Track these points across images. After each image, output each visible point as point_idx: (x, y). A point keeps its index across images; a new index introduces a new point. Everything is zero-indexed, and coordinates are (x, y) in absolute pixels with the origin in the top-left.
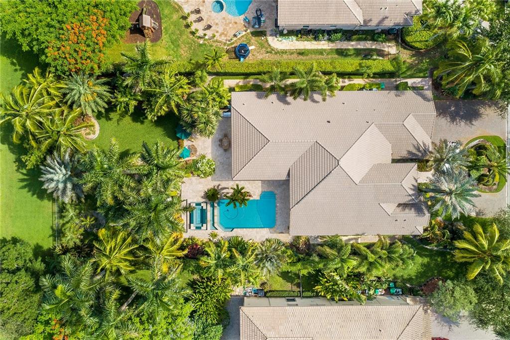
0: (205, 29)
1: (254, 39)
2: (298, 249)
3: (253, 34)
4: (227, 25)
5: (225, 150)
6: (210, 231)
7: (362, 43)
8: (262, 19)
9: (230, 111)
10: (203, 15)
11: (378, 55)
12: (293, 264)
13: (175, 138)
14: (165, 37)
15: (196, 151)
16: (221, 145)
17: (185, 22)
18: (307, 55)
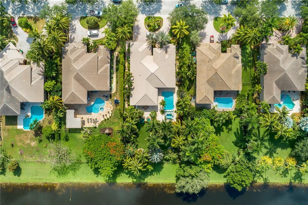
0: (109, 114)
1: (112, 98)
2: (180, 85)
3: (111, 98)
4: (108, 107)
5: (148, 107)
6: (174, 113)
7: (114, 63)
8: (106, 95)
9: (135, 106)
10: (104, 114)
11: (118, 58)
12: (185, 87)
13: (144, 124)
14: (111, 127)
15: (148, 117)
16: (147, 109)
17: (107, 120)
18: (118, 81)
